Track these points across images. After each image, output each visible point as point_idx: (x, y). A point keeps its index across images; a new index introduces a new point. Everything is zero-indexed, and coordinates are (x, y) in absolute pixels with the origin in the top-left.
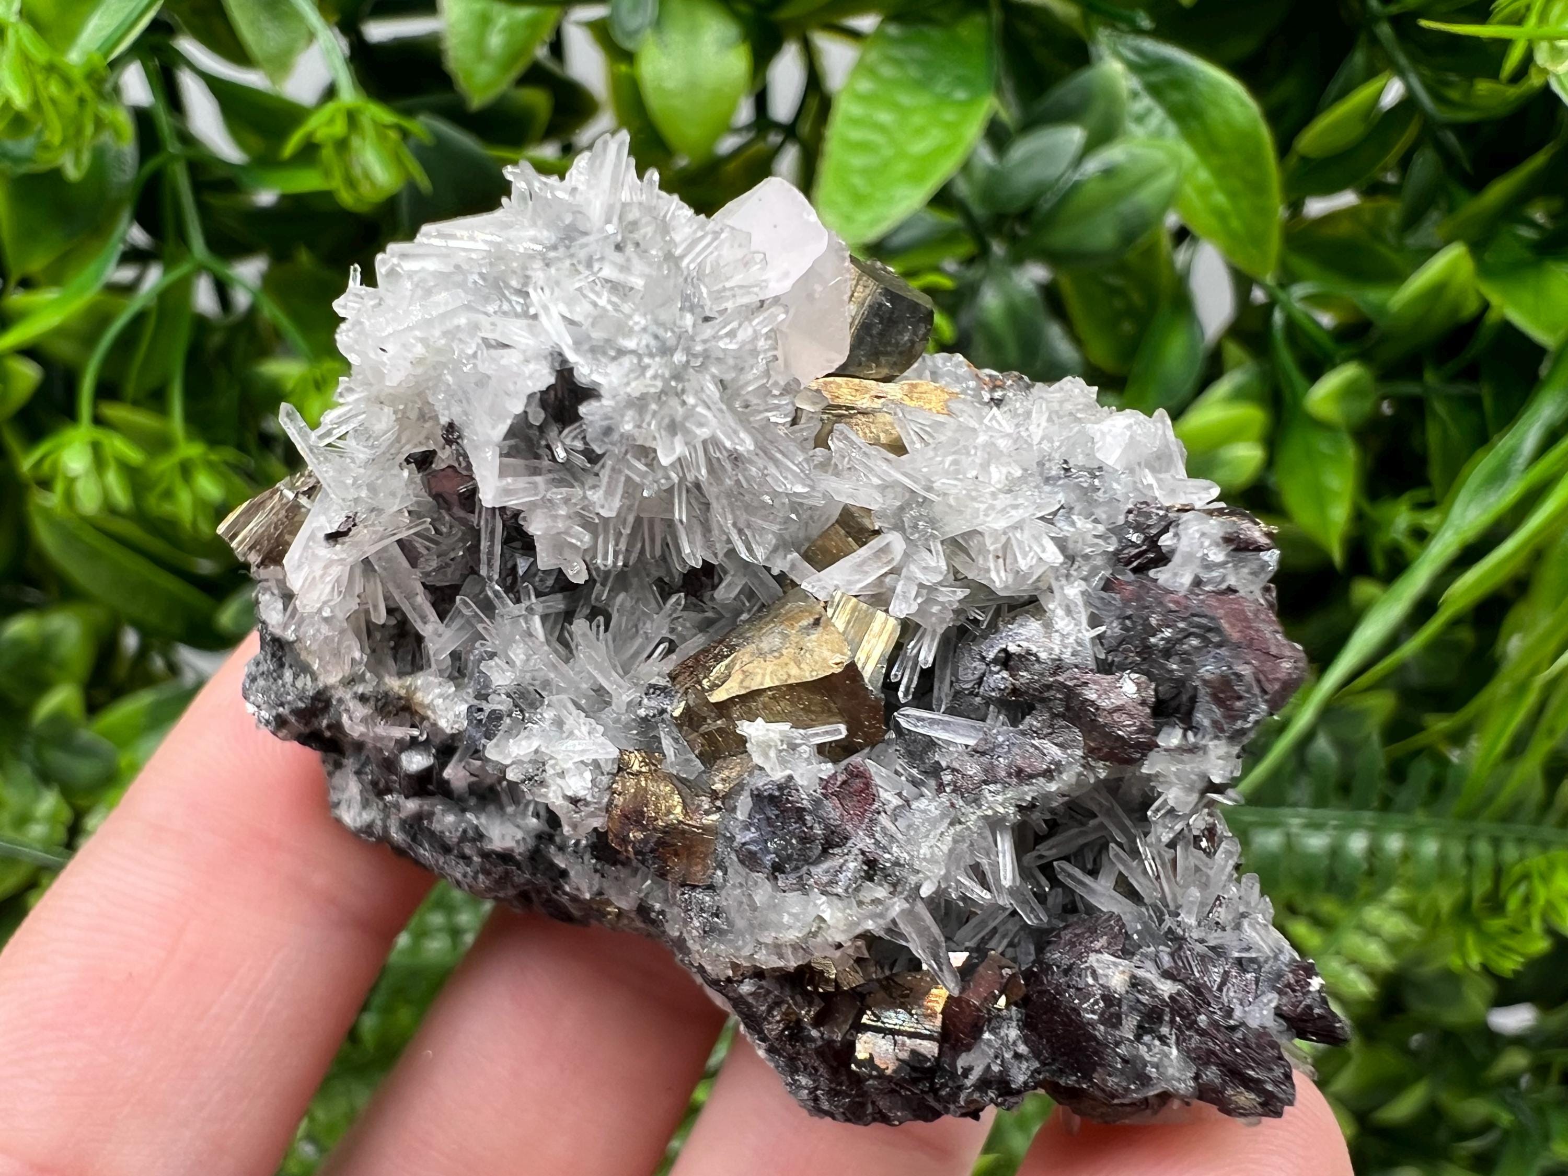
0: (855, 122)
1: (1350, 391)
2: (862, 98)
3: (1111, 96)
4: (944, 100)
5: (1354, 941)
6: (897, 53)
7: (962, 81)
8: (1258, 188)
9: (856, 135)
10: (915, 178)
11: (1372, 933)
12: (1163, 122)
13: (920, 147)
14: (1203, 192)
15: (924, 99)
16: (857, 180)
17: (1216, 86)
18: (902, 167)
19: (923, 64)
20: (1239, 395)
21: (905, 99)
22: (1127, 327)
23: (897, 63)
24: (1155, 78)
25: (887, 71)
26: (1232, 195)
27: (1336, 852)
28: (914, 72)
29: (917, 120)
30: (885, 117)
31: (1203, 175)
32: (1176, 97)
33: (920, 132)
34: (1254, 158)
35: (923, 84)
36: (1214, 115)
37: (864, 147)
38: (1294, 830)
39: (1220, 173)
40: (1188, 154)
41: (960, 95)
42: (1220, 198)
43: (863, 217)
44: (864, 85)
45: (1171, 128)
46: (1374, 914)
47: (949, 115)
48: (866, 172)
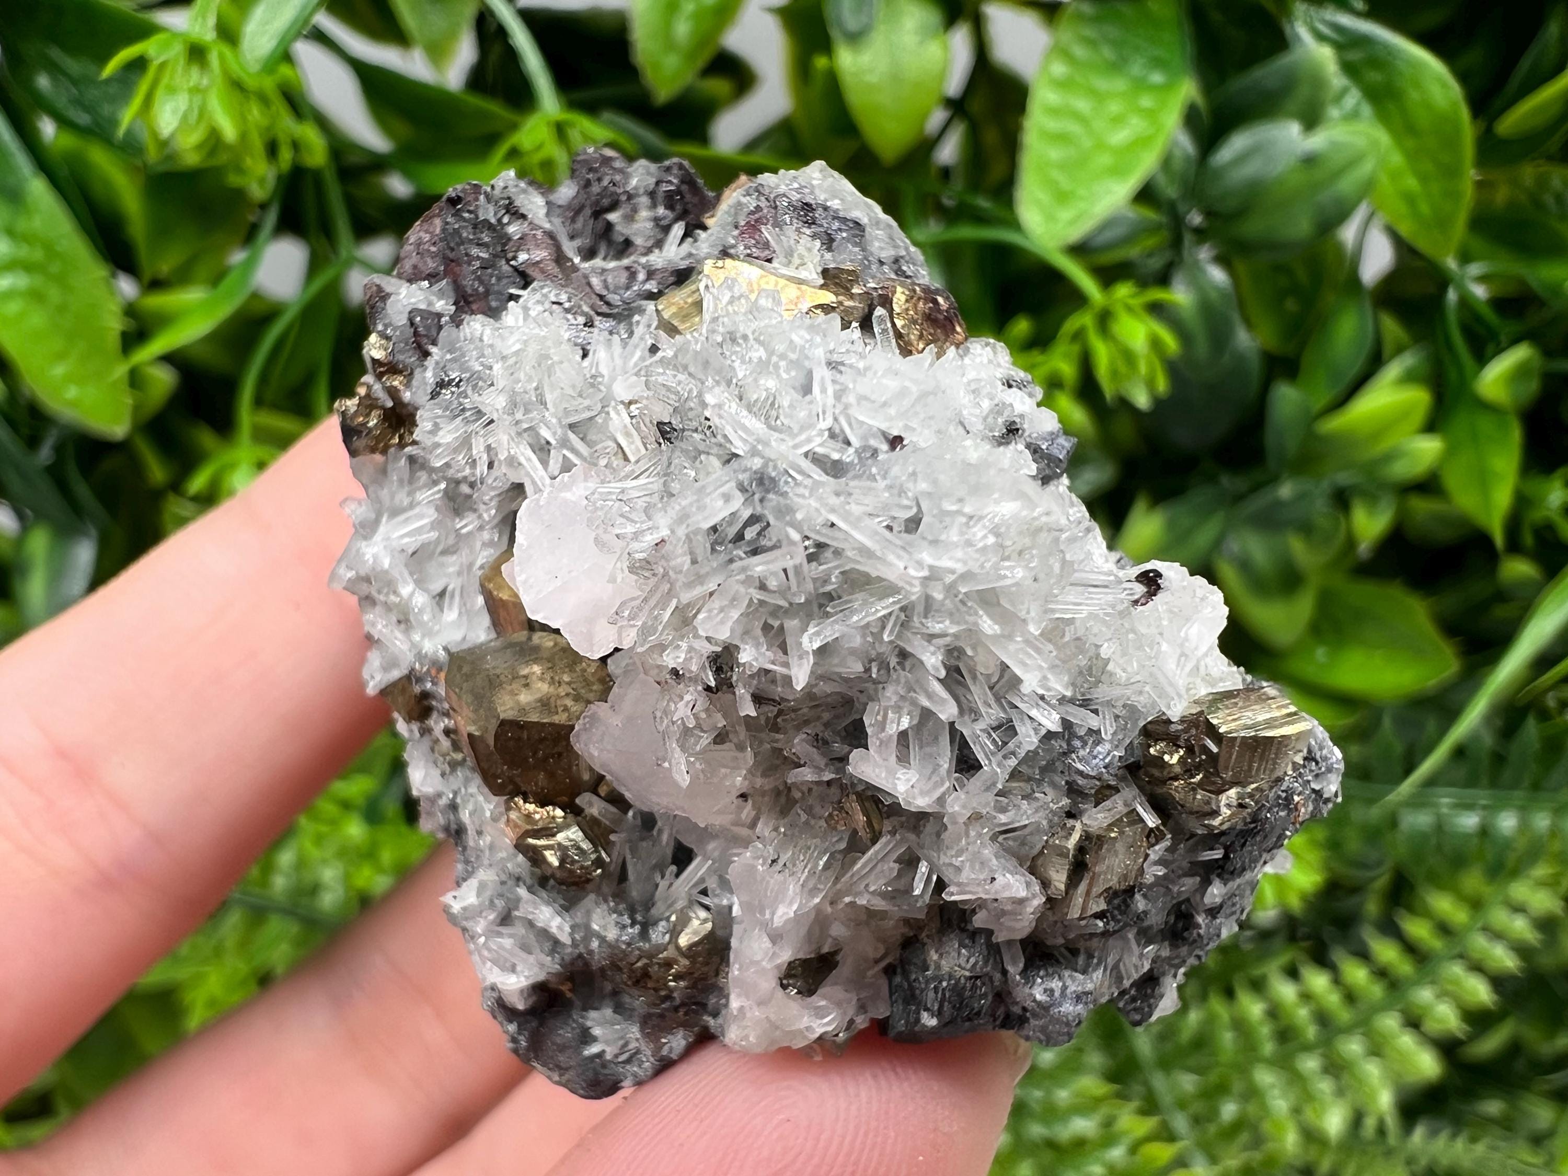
0: (1054, 112)
1: (1520, 373)
2: (1063, 84)
3: (1318, 81)
4: (1140, 85)
5: (1500, 917)
6: (1089, 32)
7: (1158, 63)
8: (1451, 172)
9: (1052, 125)
10: (1117, 171)
11: (1519, 909)
12: (1358, 104)
13: (1120, 137)
14: (1395, 176)
15: (1119, 84)
16: (1055, 174)
17: (1417, 65)
18: (1105, 160)
19: (1117, 44)
20: (1409, 378)
21: (1102, 83)
22: (1291, 305)
23: (1090, 43)
24: (1354, 56)
25: (1079, 51)
26: (1423, 179)
27: (1484, 832)
28: (1108, 53)
29: (1114, 107)
30: (1082, 105)
31: (1397, 159)
32: (1374, 76)
33: (1118, 121)
34: (1451, 141)
35: (1116, 67)
36: (1414, 95)
37: (1061, 138)
38: (1445, 810)
39: (1412, 157)
40: (1383, 137)
41: (1157, 78)
42: (1412, 183)
43: (1065, 215)
44: (1059, 69)
45: (1367, 110)
46: (1520, 890)
47: (1146, 101)
48: (1063, 166)
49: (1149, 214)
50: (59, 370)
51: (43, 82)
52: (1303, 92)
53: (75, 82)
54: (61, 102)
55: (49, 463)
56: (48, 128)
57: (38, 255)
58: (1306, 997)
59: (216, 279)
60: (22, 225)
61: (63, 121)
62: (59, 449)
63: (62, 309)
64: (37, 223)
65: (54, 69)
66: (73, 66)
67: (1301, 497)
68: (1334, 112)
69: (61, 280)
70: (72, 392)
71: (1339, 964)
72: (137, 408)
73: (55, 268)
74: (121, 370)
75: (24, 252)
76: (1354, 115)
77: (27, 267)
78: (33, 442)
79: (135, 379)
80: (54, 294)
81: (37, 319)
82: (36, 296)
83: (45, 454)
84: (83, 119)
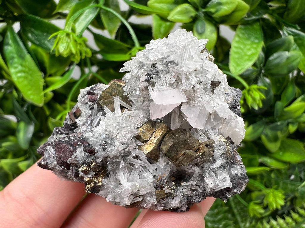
0: (236, 48)
2: (238, 42)
3: (290, 43)
4: (253, 42)
6: (243, 32)
7: (257, 38)
9: (236, 50)
10: (249, 60)
12: (296, 47)
13: (249, 53)
15: (249, 42)
16: (237, 60)
18: (247, 58)
19: (248, 34)
20: (303, 100)
21: (246, 42)
22: (278, 85)
23: (243, 34)
24: (296, 37)
25: (241, 35)
28: (246, 36)
29: (248, 47)
30: (242, 46)
32: (300, 42)
33: (249, 50)
35: (248, 39)
37: (238, 53)
40: (301, 54)
41: (257, 41)
44: (237, 39)
45: (298, 48)
47: (255, 46)
48: (238, 58)
49: (255, 68)
50: (29, 92)
51: (30, 35)
52: (287, 45)
53: (36, 35)
54: (33, 39)
55: (26, 110)
56: (30, 44)
57: (27, 70)
58: (278, 224)
59: (63, 75)
60: (24, 64)
61: (33, 43)
62: (28, 108)
63: (31, 80)
64: (27, 63)
65: (32, 33)
66: (36, 32)
67: (282, 124)
68: (292, 49)
69: (31, 75)
70: (32, 97)
71: (285, 217)
72: (45, 101)
73: (30, 72)
74: (43, 94)
75: (24, 69)
76: (295, 49)
77: (24, 72)
78: (22, 106)
79: (45, 95)
80: (30, 77)
81: (26, 82)
82: (26, 78)
83: (25, 109)
84: (38, 43)
